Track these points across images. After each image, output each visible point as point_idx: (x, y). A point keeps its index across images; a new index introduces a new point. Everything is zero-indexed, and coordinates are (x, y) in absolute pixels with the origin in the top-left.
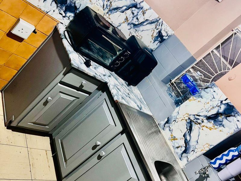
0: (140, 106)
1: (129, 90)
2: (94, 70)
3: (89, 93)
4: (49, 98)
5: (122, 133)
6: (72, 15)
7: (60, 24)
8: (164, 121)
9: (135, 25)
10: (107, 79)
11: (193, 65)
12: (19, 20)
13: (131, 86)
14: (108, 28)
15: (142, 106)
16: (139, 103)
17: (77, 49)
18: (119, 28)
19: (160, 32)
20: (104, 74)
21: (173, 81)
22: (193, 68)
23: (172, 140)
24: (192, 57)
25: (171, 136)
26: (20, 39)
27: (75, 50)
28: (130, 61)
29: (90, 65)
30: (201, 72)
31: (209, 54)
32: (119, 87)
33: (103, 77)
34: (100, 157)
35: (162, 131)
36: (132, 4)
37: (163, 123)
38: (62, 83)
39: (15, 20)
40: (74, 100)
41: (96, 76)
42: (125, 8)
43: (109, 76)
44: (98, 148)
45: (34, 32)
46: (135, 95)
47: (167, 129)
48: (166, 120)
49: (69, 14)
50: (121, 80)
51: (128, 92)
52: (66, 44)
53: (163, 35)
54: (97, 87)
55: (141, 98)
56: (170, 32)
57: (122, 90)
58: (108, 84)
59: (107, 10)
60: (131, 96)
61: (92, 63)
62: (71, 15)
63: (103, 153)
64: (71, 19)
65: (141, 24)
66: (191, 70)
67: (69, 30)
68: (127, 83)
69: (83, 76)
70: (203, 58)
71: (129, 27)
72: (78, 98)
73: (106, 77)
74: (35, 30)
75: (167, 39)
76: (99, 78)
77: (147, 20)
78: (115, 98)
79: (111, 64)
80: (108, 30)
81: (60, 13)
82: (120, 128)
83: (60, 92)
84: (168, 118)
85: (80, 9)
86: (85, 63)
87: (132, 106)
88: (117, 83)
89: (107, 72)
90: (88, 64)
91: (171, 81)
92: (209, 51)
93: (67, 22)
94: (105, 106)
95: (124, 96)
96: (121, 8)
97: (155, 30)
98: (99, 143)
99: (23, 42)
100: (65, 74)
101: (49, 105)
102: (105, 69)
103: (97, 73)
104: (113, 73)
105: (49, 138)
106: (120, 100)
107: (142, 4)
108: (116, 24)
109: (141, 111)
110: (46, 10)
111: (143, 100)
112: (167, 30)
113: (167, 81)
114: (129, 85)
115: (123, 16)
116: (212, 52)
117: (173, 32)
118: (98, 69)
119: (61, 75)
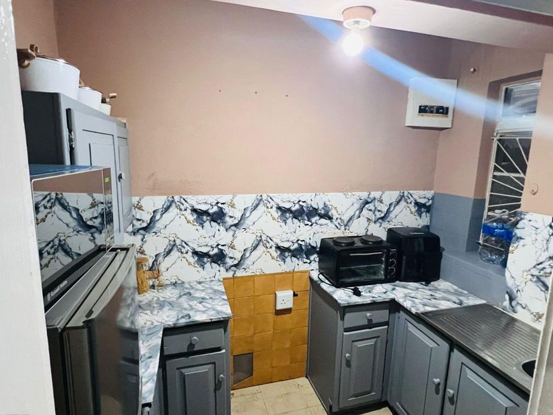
0: (457, 301)
1: (430, 290)
2: (369, 294)
3: (386, 323)
4: (347, 355)
5: (451, 350)
6: (316, 256)
7: (311, 272)
8: (505, 300)
9: (382, 218)
10: (391, 294)
11: (487, 206)
12: (276, 294)
13: (432, 283)
14: (353, 243)
15: (462, 298)
16: (454, 298)
17: (338, 285)
18: (369, 233)
19: (417, 204)
20: (385, 291)
21: (481, 242)
22: (490, 210)
23: (538, 319)
24: (475, 199)
25: (532, 316)
26: (288, 311)
27: (337, 287)
28: (404, 257)
29: (360, 292)
30: (500, 208)
31: (493, 182)
32: (413, 295)
33: (384, 296)
34: (452, 400)
35: (515, 316)
36: (362, 203)
37: (506, 303)
38: (347, 330)
39: (273, 296)
40: (376, 342)
41: (374, 299)
42: (358, 212)
43: (393, 289)
44: (441, 387)
45: (295, 295)
46: (443, 292)
47: (519, 308)
48: (507, 297)
49: (312, 258)
50: (413, 285)
51: (430, 293)
52: (326, 287)
53: (423, 202)
54: (387, 311)
55: (456, 290)
56: (430, 194)
57: (419, 296)
58: (396, 299)
59: (343, 228)
60: (437, 295)
61: (361, 288)
62: (314, 257)
63: (451, 391)
64: (317, 260)
65: (388, 212)
66: (490, 213)
67: (322, 271)
68: (424, 283)
69: (364, 308)
70: (491, 192)
71: (378, 225)
72: (378, 337)
73: (388, 293)
74: (294, 293)
75: (433, 202)
76: (380, 300)
77: (390, 205)
78: (414, 311)
79: (386, 275)
80: (355, 245)
81: (305, 263)
82: (445, 346)
83: (353, 341)
84: (507, 293)
85: (319, 246)
86: (354, 294)
87: (443, 307)
88: (406, 291)
89: (388, 286)
90: (357, 293)
91: (479, 244)
92: (490, 179)
93: (315, 265)
94: (411, 328)
95: (426, 301)
96: (354, 215)
97: (409, 205)
98: (437, 380)
99: (292, 312)
100: (342, 319)
101: (353, 364)
102: (383, 285)
103: (374, 296)
104: (397, 282)
105: (387, 408)
106: (422, 309)
107: (371, 196)
108: (362, 233)
109: (465, 305)
110: (291, 269)
111: (460, 290)
112: (422, 195)
113: (473, 246)
114: (428, 283)
115: (363, 220)
116: (494, 177)
117: (432, 192)
118: (374, 291)
119: (340, 322)
